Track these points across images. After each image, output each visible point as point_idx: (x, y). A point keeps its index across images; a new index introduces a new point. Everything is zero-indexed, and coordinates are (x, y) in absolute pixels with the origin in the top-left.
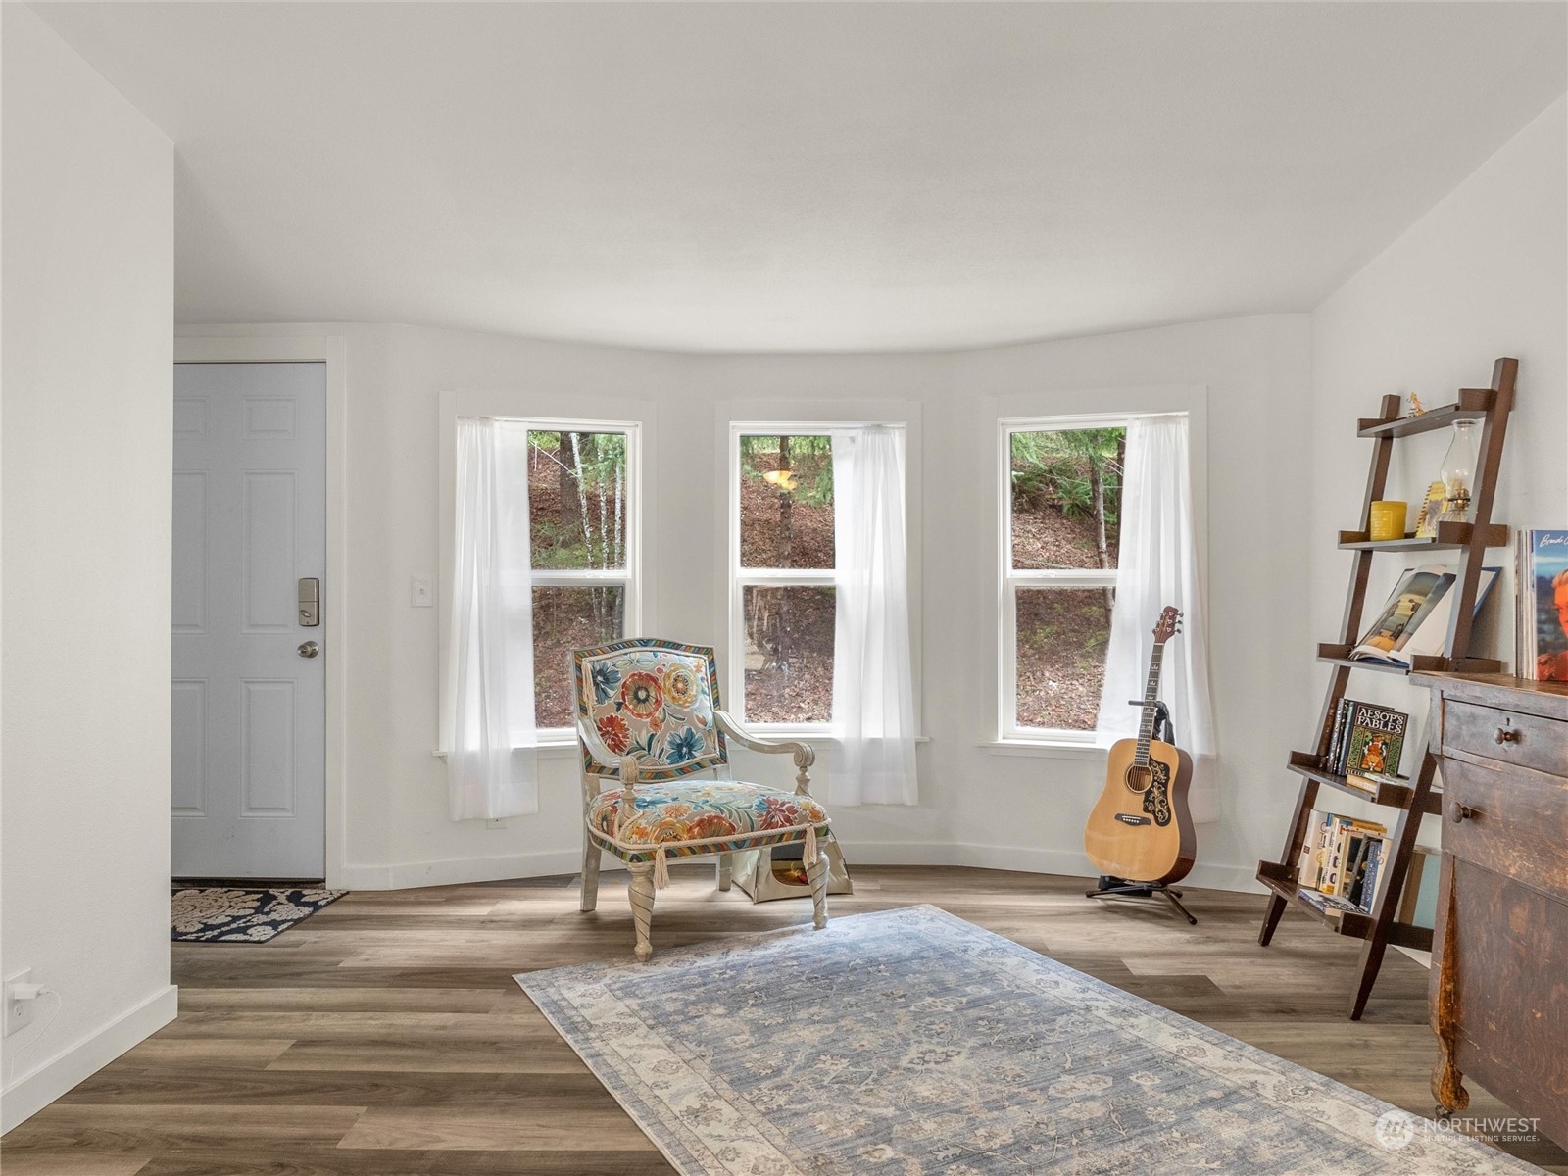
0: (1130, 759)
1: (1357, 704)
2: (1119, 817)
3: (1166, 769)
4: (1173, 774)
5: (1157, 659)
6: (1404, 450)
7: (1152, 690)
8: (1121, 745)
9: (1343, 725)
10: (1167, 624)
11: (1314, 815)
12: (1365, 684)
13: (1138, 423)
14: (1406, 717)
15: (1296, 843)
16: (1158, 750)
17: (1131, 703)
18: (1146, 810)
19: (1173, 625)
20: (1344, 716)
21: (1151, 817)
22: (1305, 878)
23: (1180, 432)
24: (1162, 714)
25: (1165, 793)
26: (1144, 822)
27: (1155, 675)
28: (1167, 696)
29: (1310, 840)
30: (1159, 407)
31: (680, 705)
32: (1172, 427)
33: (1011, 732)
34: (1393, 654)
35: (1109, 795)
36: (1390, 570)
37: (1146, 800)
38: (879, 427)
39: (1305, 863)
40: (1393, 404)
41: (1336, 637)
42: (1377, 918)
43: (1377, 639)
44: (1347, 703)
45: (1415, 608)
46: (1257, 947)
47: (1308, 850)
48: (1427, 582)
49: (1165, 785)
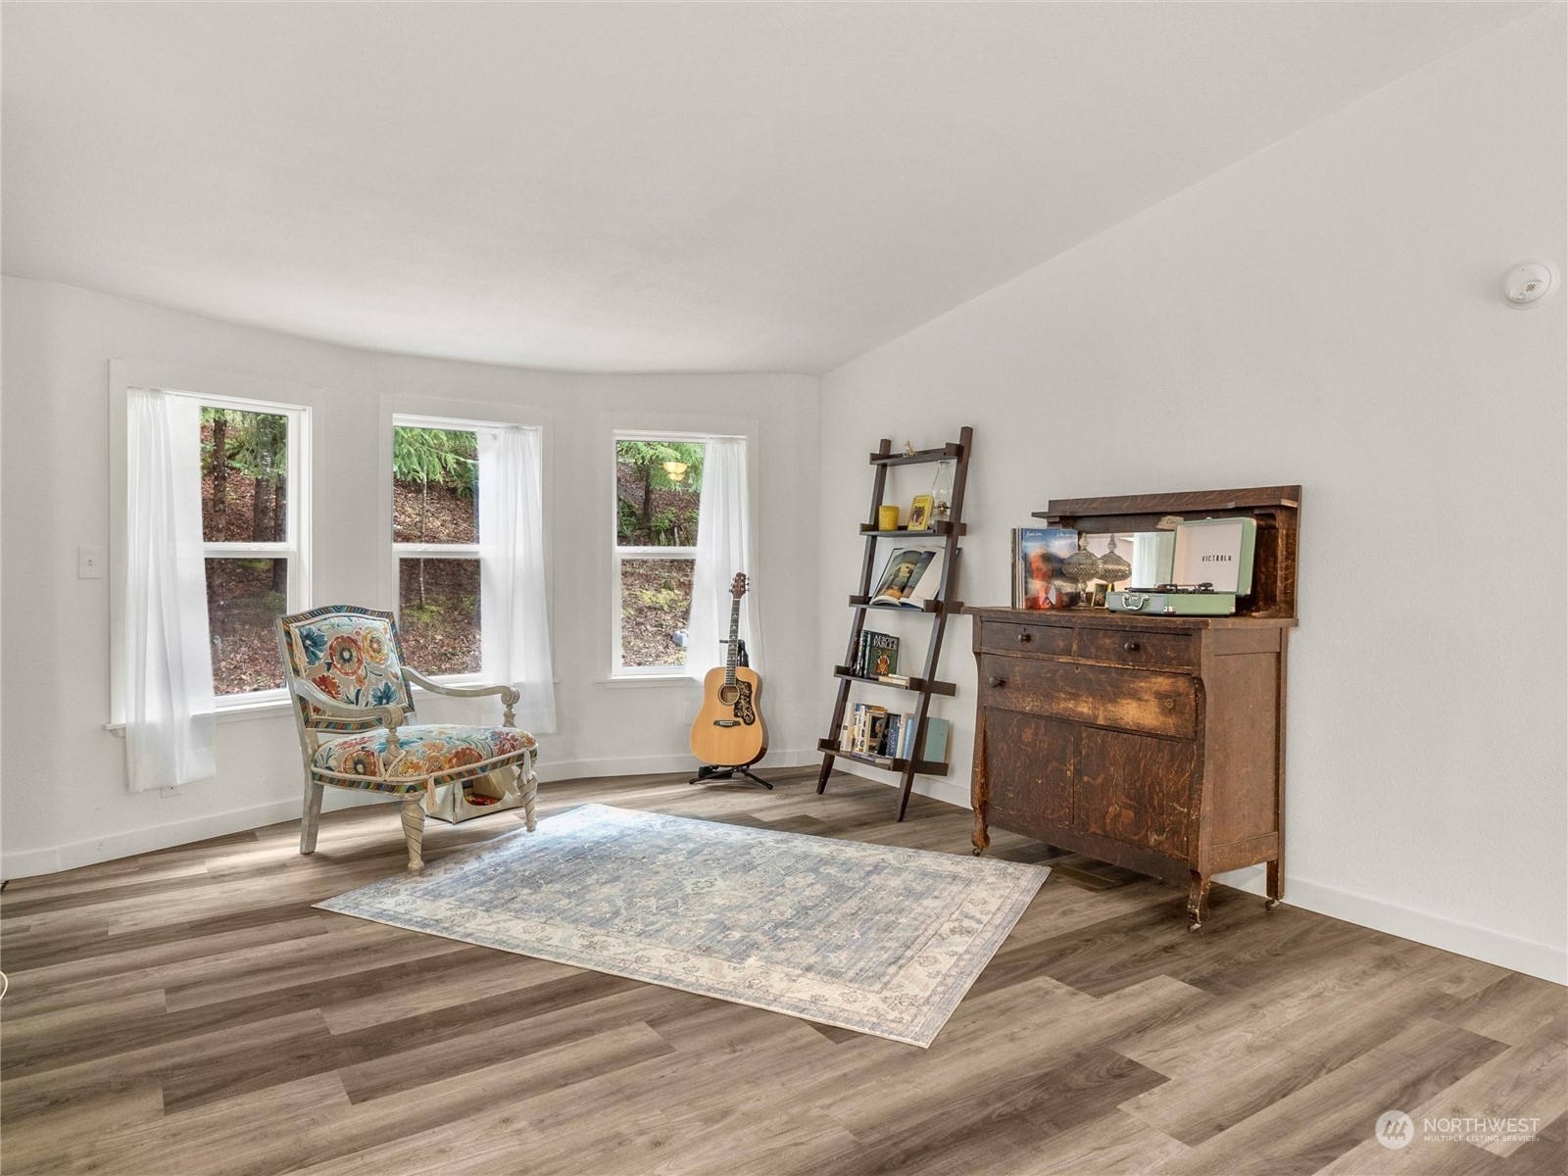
0: (723, 680)
1: (873, 634)
2: (716, 723)
3: (749, 686)
4: (754, 689)
5: (736, 605)
6: (893, 474)
7: (734, 632)
8: (713, 674)
9: (865, 647)
10: (739, 587)
11: (849, 706)
12: (880, 621)
13: (712, 441)
14: (898, 639)
15: (837, 725)
16: (741, 674)
17: (721, 641)
18: (736, 715)
19: (744, 587)
20: (865, 641)
21: (741, 720)
22: (845, 747)
23: (741, 450)
24: (741, 647)
25: (749, 702)
26: (736, 724)
27: (735, 622)
28: (745, 634)
29: (847, 722)
30: (726, 431)
31: (377, 663)
32: (735, 447)
33: (620, 671)
34: (903, 600)
35: (708, 708)
36: (886, 547)
37: (736, 708)
38: (517, 427)
39: (844, 738)
40: (886, 444)
41: (857, 591)
42: (910, 759)
43: (890, 591)
44: (867, 633)
45: (911, 572)
46: (817, 795)
47: (846, 728)
48: (914, 557)
49: (749, 697)
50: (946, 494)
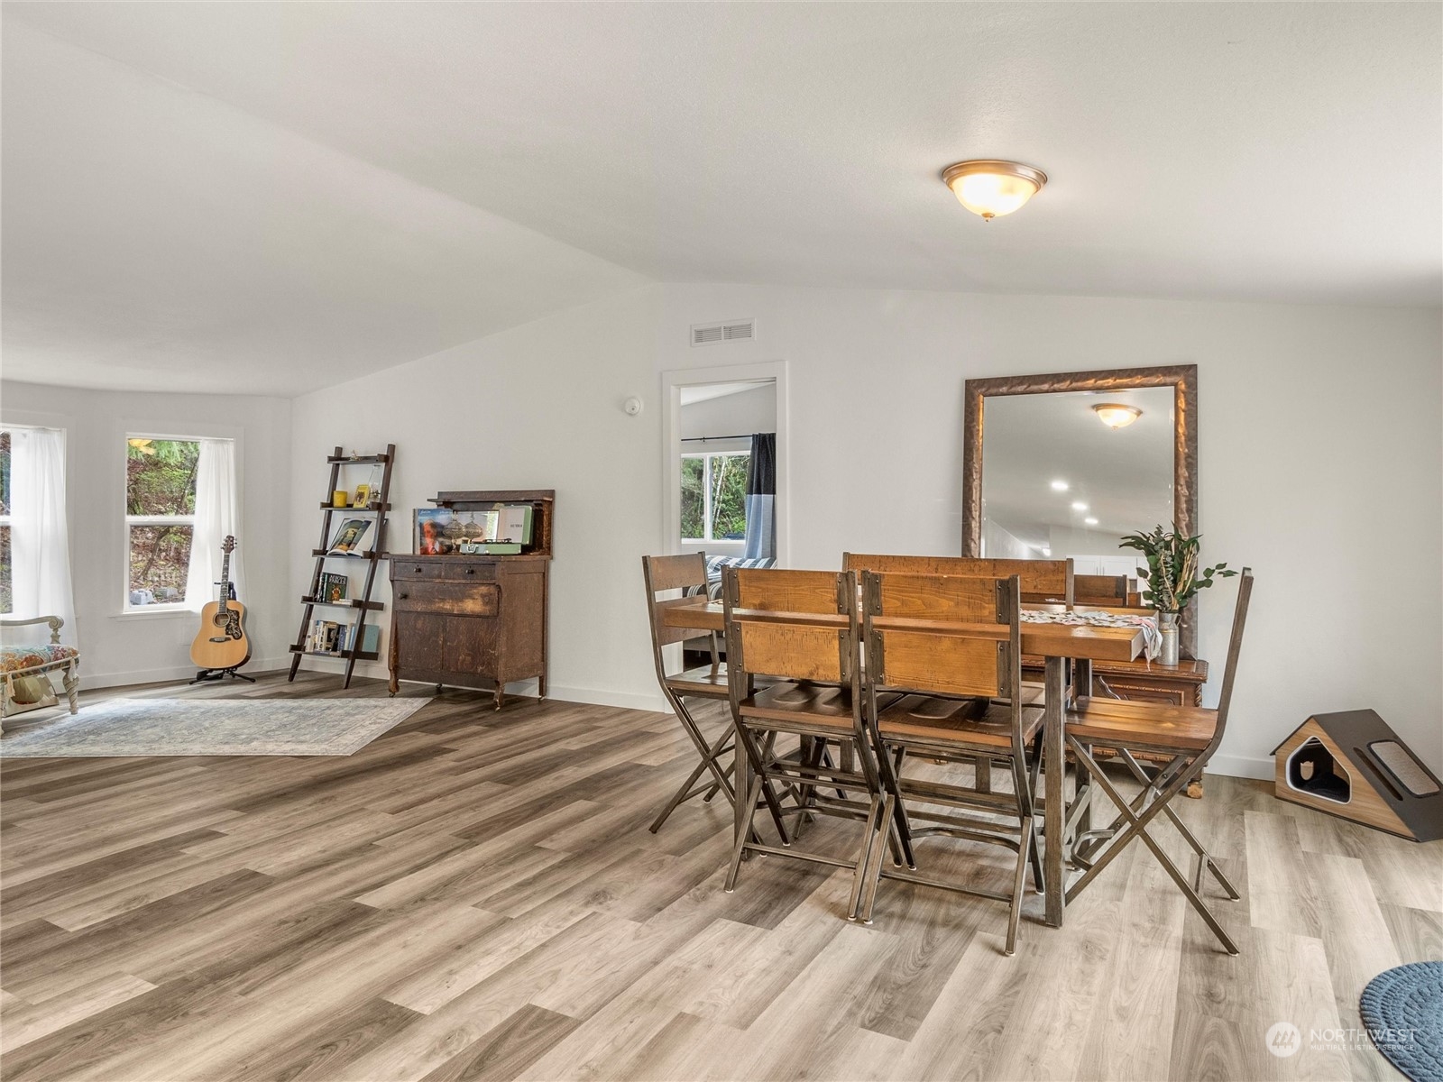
0: (217, 610)
1: (329, 575)
2: (212, 640)
3: (237, 613)
4: (241, 616)
5: (227, 560)
6: (344, 469)
7: (225, 577)
8: (208, 607)
9: (323, 583)
10: (229, 545)
11: (312, 622)
12: (334, 566)
13: (207, 442)
14: (346, 577)
15: (303, 635)
16: (230, 605)
17: (215, 584)
18: (227, 634)
19: (232, 545)
20: (323, 579)
21: (231, 637)
22: (308, 649)
23: (230, 449)
24: (231, 586)
25: (238, 624)
26: (229, 639)
27: (226, 569)
28: (232, 578)
29: (310, 633)
30: (219, 435)
32: (226, 446)
33: (128, 609)
34: (349, 552)
35: (205, 629)
36: (339, 518)
37: (227, 629)
38: (45, 429)
39: (308, 643)
40: (339, 450)
41: (318, 547)
42: (352, 650)
43: (341, 546)
44: (325, 574)
45: (355, 534)
46: (288, 682)
47: (309, 637)
48: (357, 524)
49: (238, 620)
50: (378, 485)
